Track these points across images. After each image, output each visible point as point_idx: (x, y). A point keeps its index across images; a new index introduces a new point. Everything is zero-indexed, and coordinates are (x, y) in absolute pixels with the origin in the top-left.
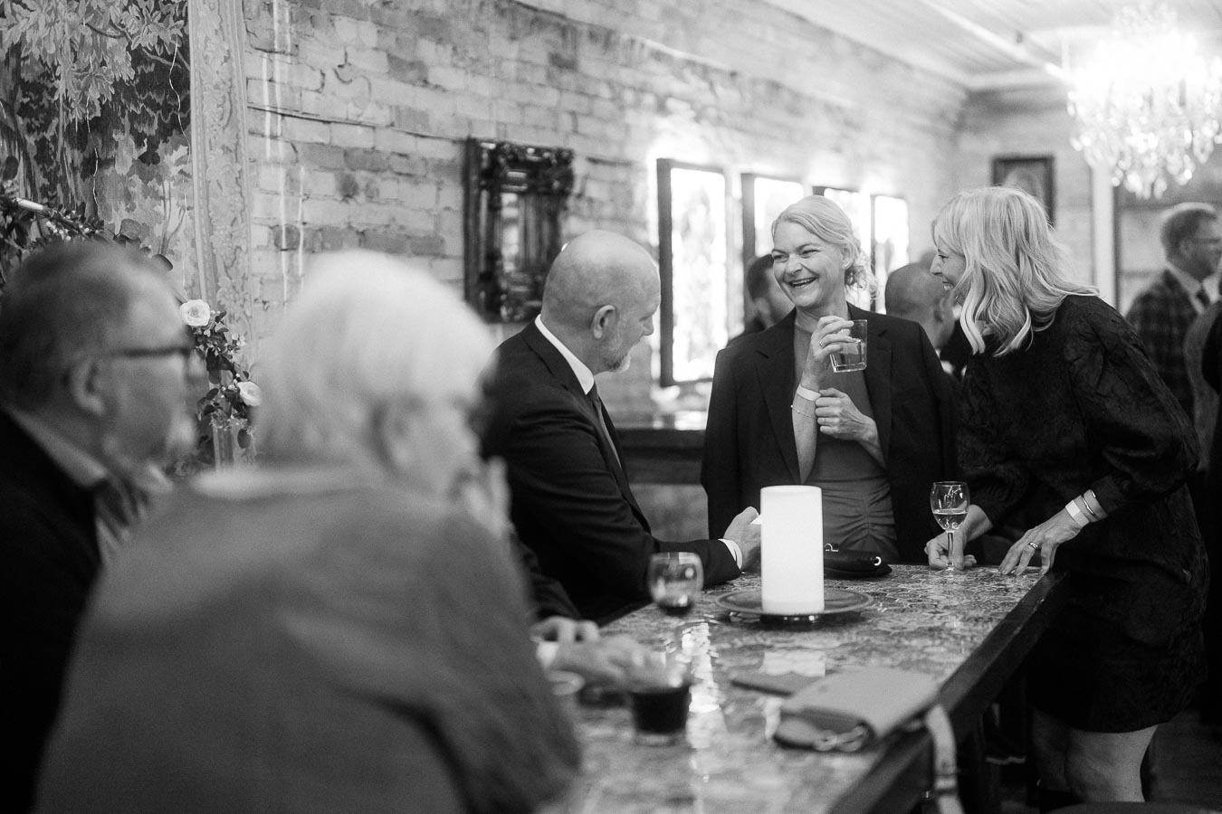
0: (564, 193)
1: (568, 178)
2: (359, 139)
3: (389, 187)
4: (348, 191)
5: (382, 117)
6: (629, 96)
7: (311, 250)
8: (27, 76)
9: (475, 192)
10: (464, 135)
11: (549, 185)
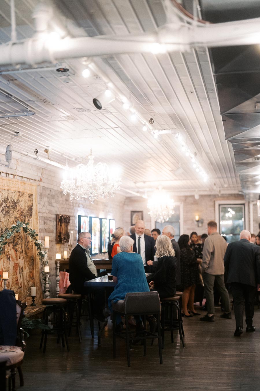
0: (69, 222)
1: (69, 220)
2: (45, 215)
3: (49, 222)
4: (45, 223)
5: (47, 211)
6: (75, 205)
7: (41, 232)
8: (22, 211)
9: (58, 223)
10: (56, 214)
11: (67, 221)
